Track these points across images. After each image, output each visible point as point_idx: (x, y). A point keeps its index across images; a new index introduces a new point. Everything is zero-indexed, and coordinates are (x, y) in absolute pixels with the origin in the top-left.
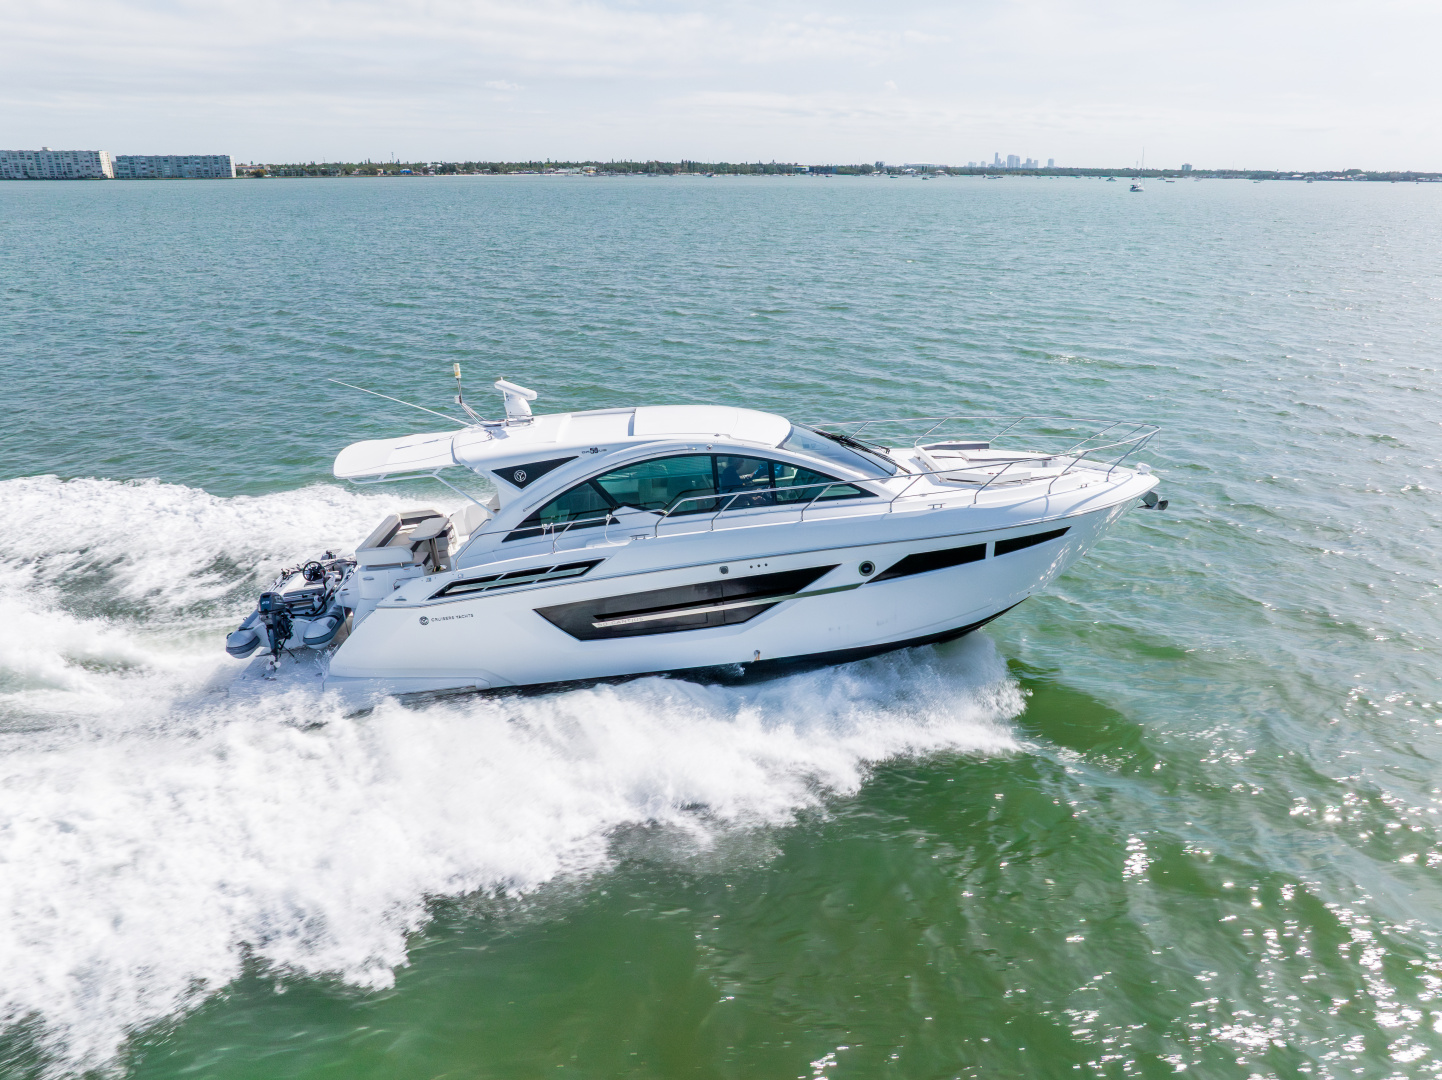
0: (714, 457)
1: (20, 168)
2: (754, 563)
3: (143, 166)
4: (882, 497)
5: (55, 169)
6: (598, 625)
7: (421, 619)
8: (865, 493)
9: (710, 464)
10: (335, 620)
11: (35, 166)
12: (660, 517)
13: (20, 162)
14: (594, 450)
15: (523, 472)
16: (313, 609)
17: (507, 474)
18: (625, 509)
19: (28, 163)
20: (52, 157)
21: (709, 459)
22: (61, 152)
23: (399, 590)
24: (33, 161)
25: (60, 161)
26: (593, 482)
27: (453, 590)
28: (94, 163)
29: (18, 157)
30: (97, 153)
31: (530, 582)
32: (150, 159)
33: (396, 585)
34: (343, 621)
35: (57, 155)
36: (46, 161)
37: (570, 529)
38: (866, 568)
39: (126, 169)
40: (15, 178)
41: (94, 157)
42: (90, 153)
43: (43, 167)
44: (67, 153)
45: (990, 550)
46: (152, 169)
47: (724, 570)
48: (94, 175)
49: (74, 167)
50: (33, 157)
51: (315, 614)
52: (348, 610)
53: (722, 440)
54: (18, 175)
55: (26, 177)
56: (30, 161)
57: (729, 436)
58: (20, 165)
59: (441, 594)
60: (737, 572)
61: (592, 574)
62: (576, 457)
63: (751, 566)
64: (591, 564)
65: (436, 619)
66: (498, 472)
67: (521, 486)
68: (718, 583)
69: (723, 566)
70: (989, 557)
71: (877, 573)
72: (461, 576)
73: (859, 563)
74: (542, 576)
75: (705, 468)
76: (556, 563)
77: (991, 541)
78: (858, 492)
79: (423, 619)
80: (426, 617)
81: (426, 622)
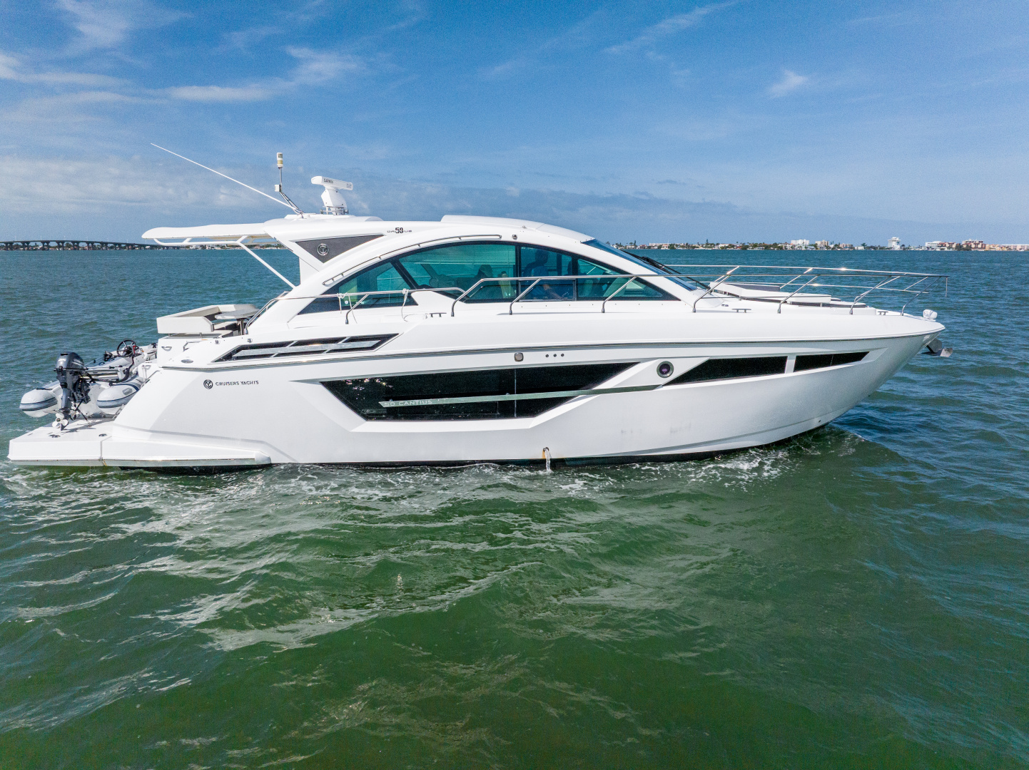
0: (520, 246)
2: (551, 353)
4: (685, 300)
6: (385, 404)
7: (206, 382)
8: (666, 296)
9: (514, 252)
14: (400, 230)
15: (325, 245)
17: (309, 245)
18: (424, 291)
21: (514, 247)
23: (186, 351)
26: (396, 261)
27: (239, 355)
31: (320, 352)
33: (186, 346)
47: (519, 358)
59: (228, 357)
60: (533, 360)
61: (384, 349)
62: (382, 235)
63: (547, 356)
64: (383, 339)
65: (221, 384)
66: (302, 243)
67: (324, 259)
68: (512, 371)
69: (519, 352)
70: (789, 373)
71: (676, 373)
72: (250, 341)
73: (658, 362)
74: (333, 346)
75: (509, 257)
76: (349, 334)
77: (792, 353)
78: (661, 295)
79: (208, 384)
80: (210, 382)
81: (211, 387)
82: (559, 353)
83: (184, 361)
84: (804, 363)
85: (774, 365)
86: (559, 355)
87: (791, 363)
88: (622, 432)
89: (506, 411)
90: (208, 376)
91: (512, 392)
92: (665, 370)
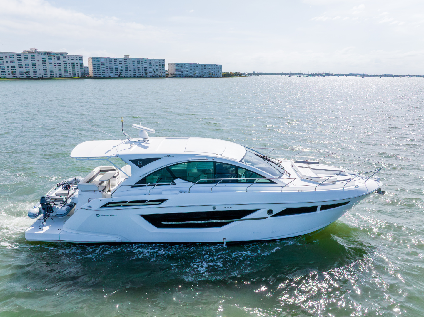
0: (215, 163)
1: (114, 70)
2: (226, 207)
3: (188, 70)
4: (279, 184)
5: (137, 72)
6: (164, 223)
8: (272, 182)
9: (213, 166)
10: (69, 207)
11: (124, 69)
12: (193, 184)
13: (113, 65)
14: (169, 156)
15: (141, 162)
16: (63, 202)
17: (135, 162)
18: (179, 180)
19: (119, 66)
20: (136, 63)
21: (213, 163)
22: (142, 59)
23: (89, 202)
24: (123, 65)
25: (140, 65)
26: (167, 168)
27: (109, 205)
28: (161, 67)
29: (113, 62)
30: (164, 61)
31: (139, 205)
32: (190, 65)
34: (73, 207)
35: (139, 61)
36: (131, 65)
37: (157, 185)
38: (270, 212)
39: (180, 71)
40: (110, 77)
41: (161, 63)
42: (160, 60)
43: (129, 69)
44: (145, 60)
45: (319, 208)
46: (191, 71)
47: (214, 208)
48: (160, 75)
49: (149, 70)
50: (123, 62)
52: (75, 204)
53: (219, 156)
54: (112, 75)
55: (117, 76)
56: (121, 65)
57: (221, 155)
58: (114, 68)
59: (105, 206)
60: (218, 209)
61: (164, 204)
62: (162, 158)
64: (163, 201)
65: (102, 215)
67: (140, 167)
68: (212, 212)
70: (318, 211)
71: (274, 214)
72: (113, 200)
73: (267, 210)
74: (143, 203)
75: (212, 168)
76: (150, 199)
77: (319, 205)
78: (270, 181)
79: (98, 215)
82: (229, 206)
84: (323, 208)
85: (313, 209)
86: (229, 208)
88: (253, 233)
89: (209, 225)
90: (98, 213)
91: (212, 220)
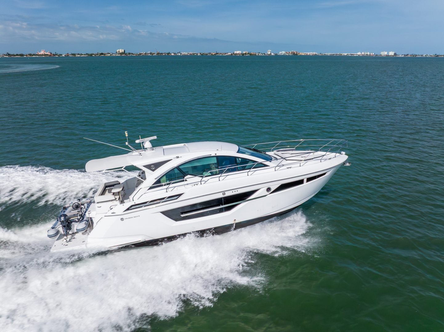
0: (217, 157)
2: (234, 191)
4: (270, 166)
6: (182, 216)
7: (121, 219)
8: (265, 166)
12: (202, 178)
14: (178, 157)
15: (153, 166)
16: (78, 219)
17: (148, 167)
18: (189, 176)
21: (215, 158)
23: (112, 209)
26: (178, 168)
27: (132, 208)
31: (159, 203)
33: (111, 208)
47: (224, 194)
51: (79, 221)
52: (92, 219)
59: (128, 209)
60: (228, 194)
61: (181, 198)
62: (172, 160)
63: (233, 192)
64: (180, 195)
65: (126, 219)
66: (145, 166)
67: (153, 170)
68: (221, 198)
69: (224, 193)
70: (305, 183)
71: (272, 191)
72: (135, 203)
73: (266, 188)
74: (163, 200)
75: (215, 161)
76: (168, 196)
77: (305, 178)
78: (263, 165)
79: (122, 219)
80: (123, 218)
81: (123, 220)
82: (236, 190)
83: (112, 213)
84: (309, 180)
85: (301, 182)
86: (236, 191)
87: (305, 180)
88: (258, 210)
89: (221, 211)
90: (122, 217)
91: (222, 205)
92: (269, 190)
